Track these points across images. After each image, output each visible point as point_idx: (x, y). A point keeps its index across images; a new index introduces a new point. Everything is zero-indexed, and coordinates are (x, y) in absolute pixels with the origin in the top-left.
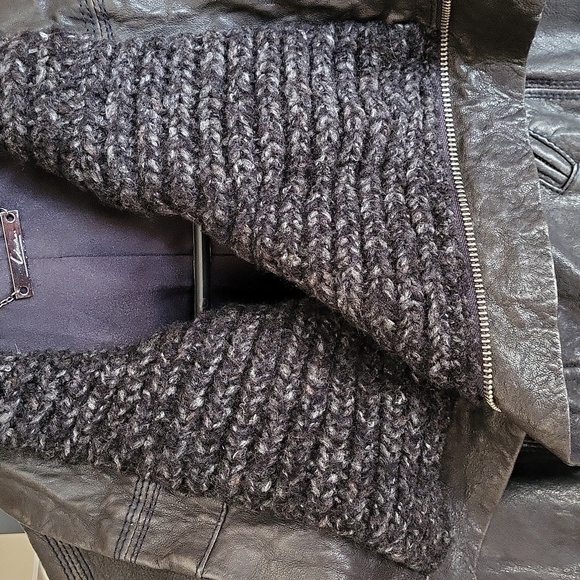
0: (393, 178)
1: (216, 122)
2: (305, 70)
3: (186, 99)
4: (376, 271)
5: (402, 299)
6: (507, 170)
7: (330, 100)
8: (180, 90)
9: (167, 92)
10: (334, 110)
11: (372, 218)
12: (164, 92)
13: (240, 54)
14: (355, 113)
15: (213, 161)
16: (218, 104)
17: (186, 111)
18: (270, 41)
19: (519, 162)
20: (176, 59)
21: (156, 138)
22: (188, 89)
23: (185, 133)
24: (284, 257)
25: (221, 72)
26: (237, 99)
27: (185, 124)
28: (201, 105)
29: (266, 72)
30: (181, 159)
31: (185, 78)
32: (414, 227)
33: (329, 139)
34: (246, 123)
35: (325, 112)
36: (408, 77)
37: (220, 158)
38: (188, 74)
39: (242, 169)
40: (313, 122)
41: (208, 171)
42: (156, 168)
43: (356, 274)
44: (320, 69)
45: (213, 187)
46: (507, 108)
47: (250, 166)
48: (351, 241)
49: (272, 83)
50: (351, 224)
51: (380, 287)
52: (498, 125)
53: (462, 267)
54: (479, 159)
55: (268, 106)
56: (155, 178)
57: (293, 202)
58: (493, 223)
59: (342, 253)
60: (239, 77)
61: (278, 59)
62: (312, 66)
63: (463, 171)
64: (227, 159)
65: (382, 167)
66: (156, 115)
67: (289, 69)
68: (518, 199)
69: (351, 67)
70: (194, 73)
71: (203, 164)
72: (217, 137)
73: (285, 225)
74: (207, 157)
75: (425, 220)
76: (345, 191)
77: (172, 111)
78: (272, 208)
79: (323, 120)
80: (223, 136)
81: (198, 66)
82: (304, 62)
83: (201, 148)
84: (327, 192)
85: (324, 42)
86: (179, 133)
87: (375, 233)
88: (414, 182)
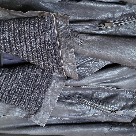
0: (47, 44)
1: (13, 39)
2: (28, 29)
3: (7, 35)
4: (45, 63)
5: (50, 67)
6: (66, 39)
7: (33, 33)
8: (6, 33)
9: (4, 33)
10: (33, 35)
11: (44, 53)
12: (3, 33)
13: (16, 26)
14: (37, 35)
15: (13, 45)
16: (13, 35)
17: (7, 37)
18: (22, 23)
19: (68, 37)
20: (5, 27)
21: (2, 41)
22: (7, 33)
23: (7, 41)
24: (30, 61)
25: (13, 29)
26: (16, 34)
27: (7, 39)
28: (10, 36)
29: (21, 29)
30: (7, 45)
31: (6, 30)
32: (51, 53)
33: (33, 40)
34: (18, 39)
35: (32, 36)
36: (48, 25)
37: (14, 45)
38: (7, 30)
39: (18, 46)
40: (30, 38)
41: (12, 47)
42: (3, 47)
43: (42, 64)
44: (31, 27)
45: (13, 50)
46: (66, 27)
47: (19, 46)
48: (41, 58)
49: (22, 32)
50: (40, 55)
51: (46, 65)
52: (64, 30)
53: (59, 59)
54: (61, 38)
55: (22, 36)
56: (3, 48)
57: (30, 51)
58: (64, 50)
59: (39, 60)
60: (16, 30)
61: (23, 27)
62: (30, 27)
63: (59, 40)
64: (15, 45)
65: (44, 42)
66: (2, 37)
67: (25, 29)
68: (68, 44)
69: (37, 26)
70: (8, 29)
71: (11, 46)
72: (13, 41)
73: (29, 56)
74: (12, 45)
75: (53, 52)
76: (38, 48)
77: (5, 37)
78: (26, 53)
79: (31, 37)
80: (14, 41)
81: (9, 28)
82: (28, 27)
83: (11, 43)
84: (35, 48)
85: (32, 22)
86: (6, 41)
87: (44, 56)
88: (51, 44)
